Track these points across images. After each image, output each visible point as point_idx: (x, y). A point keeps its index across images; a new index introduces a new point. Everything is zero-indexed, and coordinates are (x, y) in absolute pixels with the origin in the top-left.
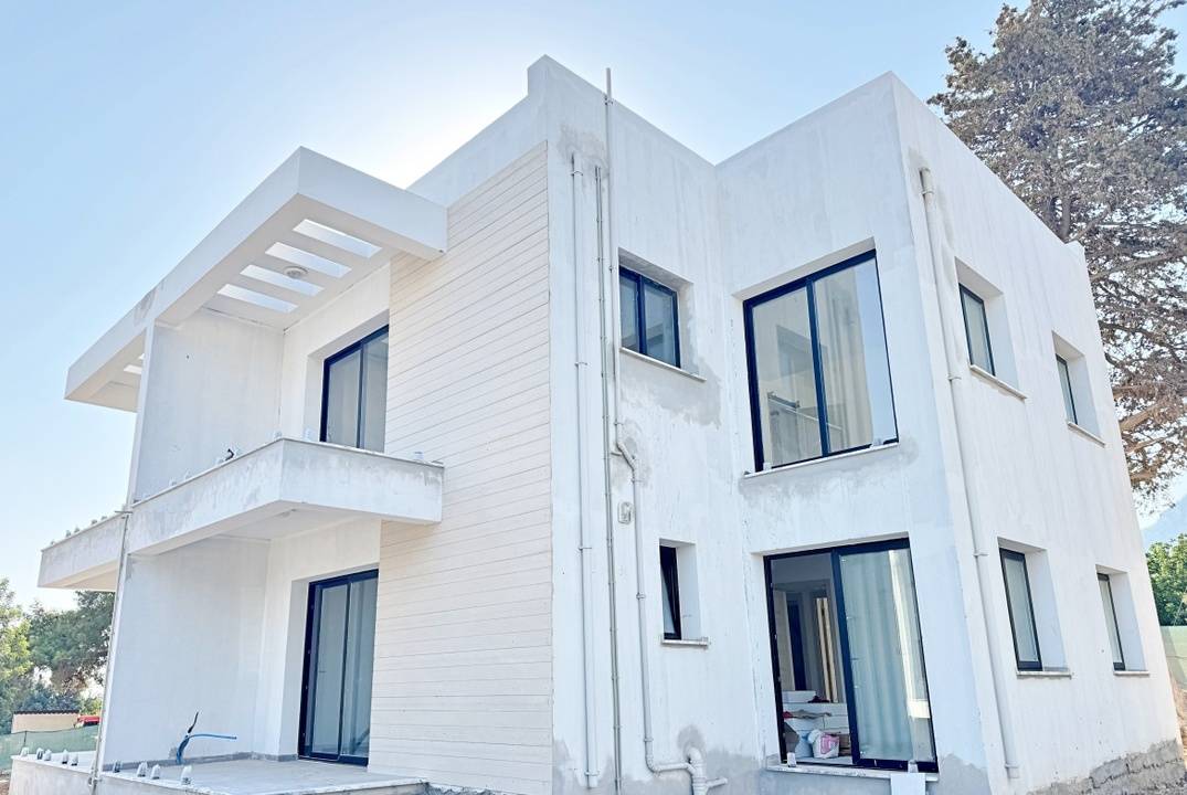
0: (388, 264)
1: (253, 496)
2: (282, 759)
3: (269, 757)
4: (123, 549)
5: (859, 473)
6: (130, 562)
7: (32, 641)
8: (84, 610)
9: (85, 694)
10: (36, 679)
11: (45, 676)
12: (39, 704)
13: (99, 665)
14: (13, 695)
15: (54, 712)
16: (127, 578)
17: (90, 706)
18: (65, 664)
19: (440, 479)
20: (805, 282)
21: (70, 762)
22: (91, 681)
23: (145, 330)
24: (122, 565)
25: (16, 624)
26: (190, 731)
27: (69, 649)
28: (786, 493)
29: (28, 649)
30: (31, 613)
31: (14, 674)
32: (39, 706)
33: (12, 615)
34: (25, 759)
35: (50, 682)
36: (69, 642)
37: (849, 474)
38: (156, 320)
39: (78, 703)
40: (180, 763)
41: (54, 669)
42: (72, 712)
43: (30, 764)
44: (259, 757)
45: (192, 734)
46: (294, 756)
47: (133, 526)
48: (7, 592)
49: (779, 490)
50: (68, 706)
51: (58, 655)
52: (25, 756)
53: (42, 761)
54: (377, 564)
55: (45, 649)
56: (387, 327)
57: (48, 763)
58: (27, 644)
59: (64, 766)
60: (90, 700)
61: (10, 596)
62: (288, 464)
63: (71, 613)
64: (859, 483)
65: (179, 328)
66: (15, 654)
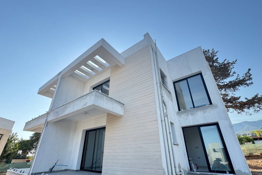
0: (110, 69)
1: (85, 104)
2: (76, 171)
3: (73, 170)
4: (46, 121)
5: (204, 110)
6: (48, 123)
7: (19, 145)
8: (31, 140)
9: (27, 156)
10: (18, 153)
11: (20, 152)
12: (18, 157)
13: (31, 150)
14: (13, 155)
15: (21, 159)
16: (46, 127)
17: (28, 158)
18: (25, 150)
19: (123, 106)
20: (186, 79)
21: (22, 172)
22: (29, 153)
23: (58, 78)
24: (45, 124)
25: (16, 141)
26: (55, 164)
27: (26, 147)
28: (188, 114)
29: (18, 146)
30: (20, 140)
31: (14, 151)
32: (18, 158)
33: (16, 140)
34: (10, 171)
35: (21, 153)
36: (27, 145)
37: (202, 111)
38: (62, 76)
39: (26, 157)
40: (51, 172)
41: (23, 151)
42: (24, 159)
43: (11, 172)
44: (70, 170)
45: (56, 165)
46: (79, 170)
47: (49, 116)
48: (16, 135)
49: (186, 114)
50: (24, 158)
51: (24, 148)
52: (11, 170)
53: (14, 172)
54: (105, 126)
55: (22, 147)
56: (109, 80)
57: (16, 172)
58: (18, 145)
59: (20, 173)
60: (28, 157)
61: (17, 136)
62: (96, 96)
63: (28, 140)
64: (205, 112)
65: (66, 78)
66: (15, 147)
